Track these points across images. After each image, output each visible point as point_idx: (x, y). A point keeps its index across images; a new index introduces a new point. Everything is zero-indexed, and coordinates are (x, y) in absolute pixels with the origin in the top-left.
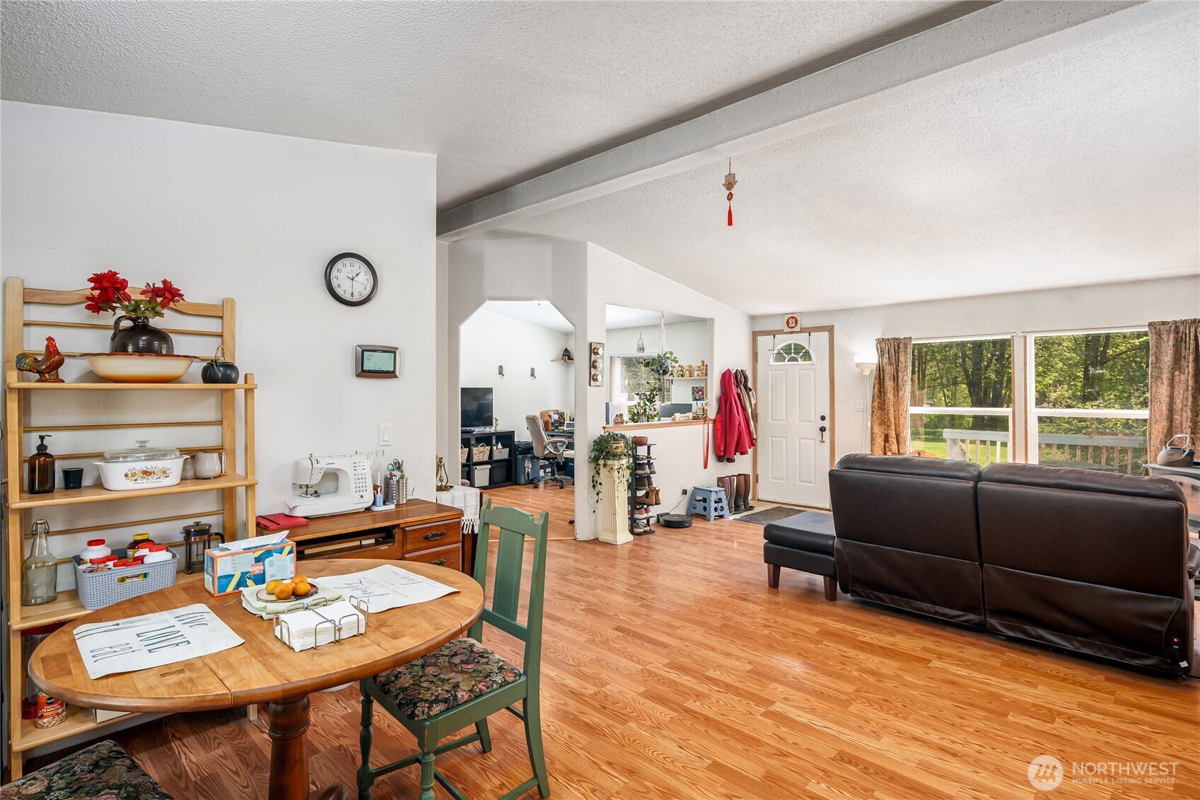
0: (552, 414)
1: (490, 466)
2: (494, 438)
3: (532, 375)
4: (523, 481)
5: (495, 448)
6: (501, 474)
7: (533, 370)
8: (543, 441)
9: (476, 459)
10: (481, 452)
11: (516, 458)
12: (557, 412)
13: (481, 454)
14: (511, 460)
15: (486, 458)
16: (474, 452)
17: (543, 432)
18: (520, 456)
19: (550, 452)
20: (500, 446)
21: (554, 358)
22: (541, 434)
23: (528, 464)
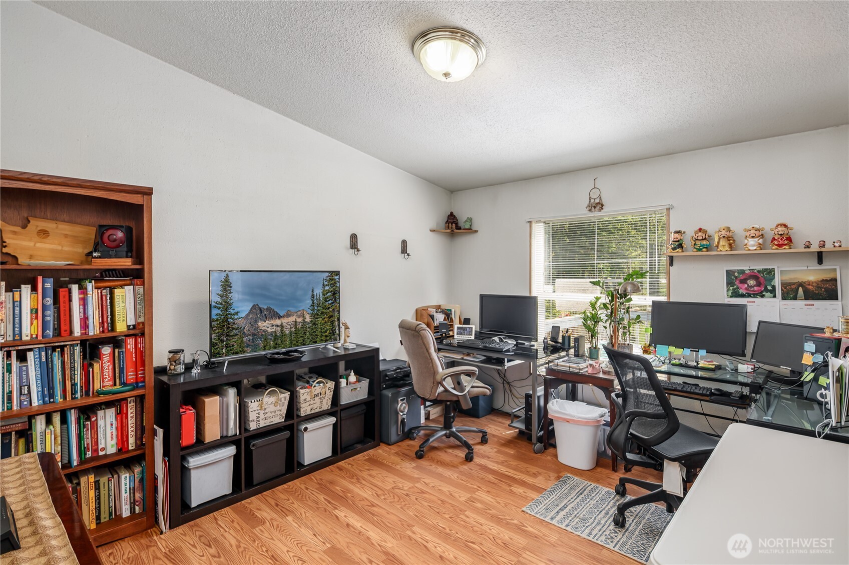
0: (432, 311)
1: (333, 420)
2: (342, 365)
3: (404, 250)
4: (393, 437)
5: (343, 382)
6: (352, 430)
7: (404, 243)
8: (434, 372)
9: (305, 409)
10: (317, 395)
11: (381, 395)
12: (438, 308)
13: (317, 399)
14: (373, 401)
15: (326, 405)
16: (302, 398)
17: (434, 355)
18: (389, 393)
19: (446, 390)
20: (353, 378)
21: (434, 226)
22: (431, 359)
23: (402, 406)
